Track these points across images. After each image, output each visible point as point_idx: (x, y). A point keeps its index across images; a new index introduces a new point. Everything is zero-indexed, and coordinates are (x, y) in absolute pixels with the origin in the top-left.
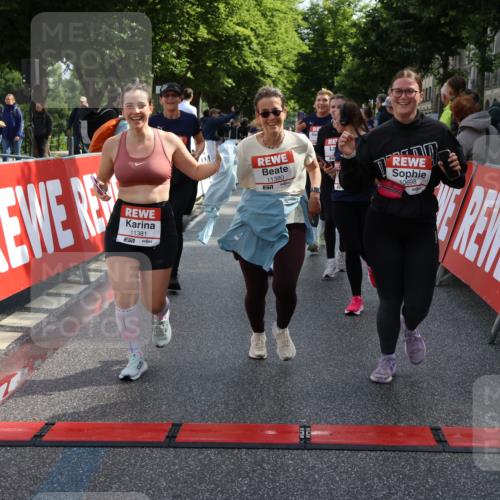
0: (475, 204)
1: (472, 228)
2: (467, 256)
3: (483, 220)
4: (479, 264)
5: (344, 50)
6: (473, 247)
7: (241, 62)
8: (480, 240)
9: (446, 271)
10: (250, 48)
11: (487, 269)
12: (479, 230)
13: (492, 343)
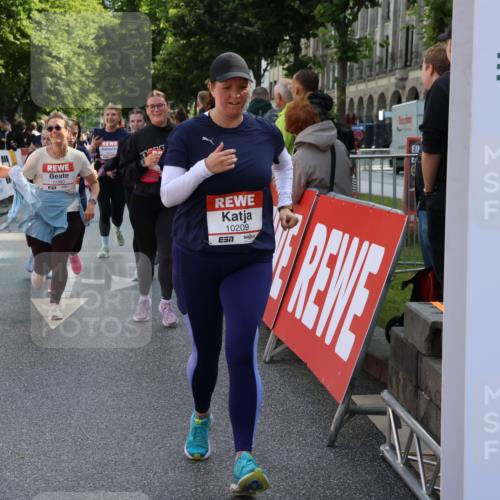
0: (316, 248)
1: (312, 282)
2: (303, 321)
3: (324, 271)
4: (319, 333)
5: (162, 25)
6: (312, 308)
7: (18, 36)
8: (320, 299)
9: (279, 342)
10: (29, 17)
11: (328, 341)
12: (320, 285)
13: (331, 445)
